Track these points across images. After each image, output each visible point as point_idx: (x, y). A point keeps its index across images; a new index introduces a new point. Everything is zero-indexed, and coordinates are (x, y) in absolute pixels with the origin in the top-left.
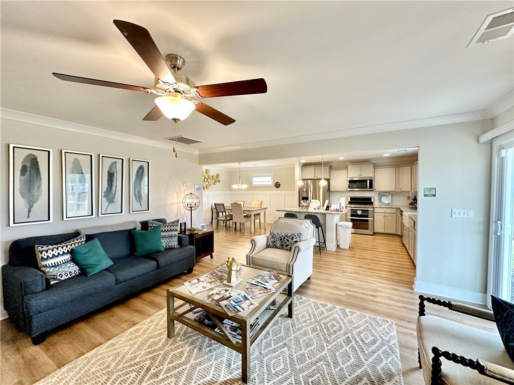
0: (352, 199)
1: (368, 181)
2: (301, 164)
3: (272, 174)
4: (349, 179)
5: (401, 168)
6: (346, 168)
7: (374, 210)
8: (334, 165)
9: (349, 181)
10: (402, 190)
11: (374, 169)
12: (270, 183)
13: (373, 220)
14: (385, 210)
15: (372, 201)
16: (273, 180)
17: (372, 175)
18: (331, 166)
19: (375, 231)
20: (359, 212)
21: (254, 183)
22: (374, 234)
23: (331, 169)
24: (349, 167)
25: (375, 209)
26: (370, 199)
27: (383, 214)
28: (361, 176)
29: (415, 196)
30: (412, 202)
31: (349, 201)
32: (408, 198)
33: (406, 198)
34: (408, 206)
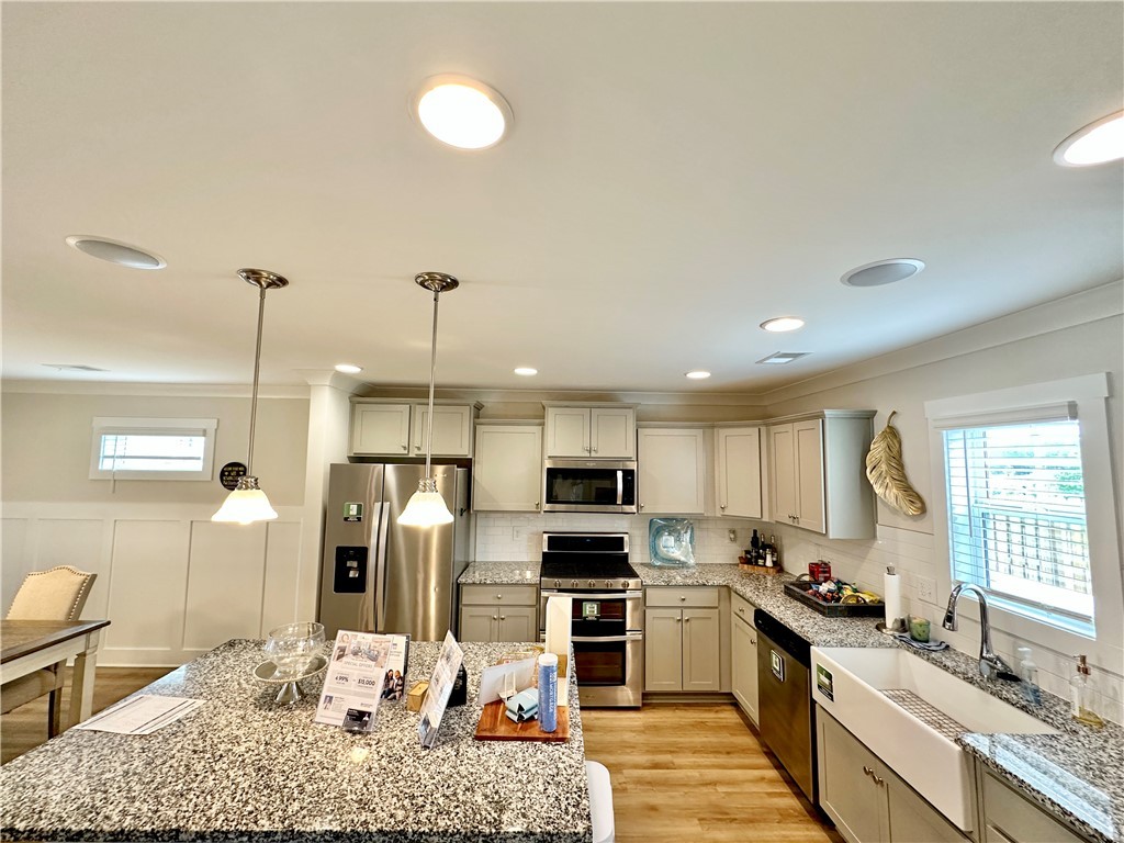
0: (554, 541)
1: (620, 475)
2: (351, 389)
3: (211, 424)
4: (548, 464)
5: (723, 432)
6: (539, 418)
7: (643, 598)
8: (490, 401)
9: (549, 471)
10: (727, 512)
11: (637, 427)
12: (197, 466)
13: (644, 639)
14: (682, 593)
15: (626, 551)
16: (213, 450)
17: (631, 453)
18: (478, 408)
19: (649, 688)
21: (106, 465)
22: (648, 700)
23: (477, 416)
24: (551, 413)
25: (650, 592)
26: (619, 542)
27: (677, 614)
28: (593, 454)
29: (755, 531)
30: (747, 552)
31: (546, 550)
32: (732, 536)
33: (727, 537)
34: (737, 565)
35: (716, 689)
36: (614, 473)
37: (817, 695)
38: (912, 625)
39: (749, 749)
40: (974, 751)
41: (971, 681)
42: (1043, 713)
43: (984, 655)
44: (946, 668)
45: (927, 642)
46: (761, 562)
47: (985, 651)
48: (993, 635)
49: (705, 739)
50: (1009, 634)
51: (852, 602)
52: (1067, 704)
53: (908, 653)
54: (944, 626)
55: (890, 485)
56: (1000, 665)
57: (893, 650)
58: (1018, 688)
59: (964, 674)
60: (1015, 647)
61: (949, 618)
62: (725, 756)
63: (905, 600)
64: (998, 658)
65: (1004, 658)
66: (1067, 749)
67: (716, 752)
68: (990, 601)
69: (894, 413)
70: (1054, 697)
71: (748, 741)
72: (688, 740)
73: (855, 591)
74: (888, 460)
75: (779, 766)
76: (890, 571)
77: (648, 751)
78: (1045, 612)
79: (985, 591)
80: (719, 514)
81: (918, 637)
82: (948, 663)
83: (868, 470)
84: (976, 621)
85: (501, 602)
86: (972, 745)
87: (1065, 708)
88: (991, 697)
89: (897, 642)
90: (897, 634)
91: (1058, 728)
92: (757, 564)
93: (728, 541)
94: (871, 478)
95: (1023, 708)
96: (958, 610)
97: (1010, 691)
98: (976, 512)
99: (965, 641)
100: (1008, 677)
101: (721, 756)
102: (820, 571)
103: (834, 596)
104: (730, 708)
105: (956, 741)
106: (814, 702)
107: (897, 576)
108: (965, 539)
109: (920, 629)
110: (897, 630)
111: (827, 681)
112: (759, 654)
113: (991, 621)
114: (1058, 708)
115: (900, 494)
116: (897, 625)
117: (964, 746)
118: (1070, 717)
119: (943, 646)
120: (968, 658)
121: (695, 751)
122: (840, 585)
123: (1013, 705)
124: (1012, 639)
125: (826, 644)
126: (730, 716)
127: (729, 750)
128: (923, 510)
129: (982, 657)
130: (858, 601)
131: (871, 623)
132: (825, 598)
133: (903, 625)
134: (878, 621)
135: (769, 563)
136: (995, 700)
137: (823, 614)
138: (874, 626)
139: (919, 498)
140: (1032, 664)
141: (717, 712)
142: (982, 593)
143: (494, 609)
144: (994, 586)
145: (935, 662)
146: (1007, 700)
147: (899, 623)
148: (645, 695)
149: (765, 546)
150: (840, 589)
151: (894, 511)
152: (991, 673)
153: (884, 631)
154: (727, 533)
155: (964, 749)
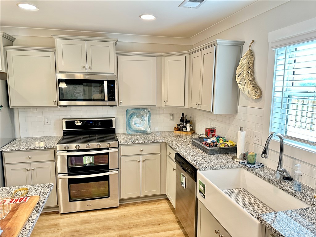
1: (106, 83)
6: (52, 47)
7: (120, 152)
10: (168, 104)
11: (117, 55)
13: (120, 174)
14: (141, 147)
15: (114, 127)
17: (112, 70)
19: (123, 197)
20: (88, 161)
22: (122, 203)
25: (123, 148)
26: (109, 123)
27: (138, 158)
28: (89, 71)
29: (183, 114)
30: (179, 125)
31: (65, 129)
32: (171, 117)
33: (169, 118)
34: (173, 131)
35: (158, 193)
36: (102, 82)
37: (199, 195)
38: (248, 156)
39: (170, 221)
40: (266, 224)
41: (271, 182)
42: (301, 196)
43: (279, 169)
44: (261, 177)
45: (254, 164)
46: (184, 129)
47: (279, 167)
48: (284, 158)
49: (149, 219)
50: (292, 158)
51: (222, 146)
52: (312, 190)
53: (244, 170)
54: (262, 156)
55: (247, 83)
56: (285, 173)
57: (238, 169)
58: (292, 184)
59: (268, 179)
60: (294, 164)
61: (265, 152)
62: (157, 226)
63: (247, 144)
64: (285, 171)
65: (288, 170)
66: (311, 216)
67: (153, 224)
68: (286, 141)
69: (253, 41)
70: (307, 187)
71: (171, 216)
72: (140, 220)
73: (225, 141)
74: (247, 69)
75: (182, 228)
76: (241, 130)
77: (117, 229)
78: (310, 146)
79: (284, 137)
80: (163, 105)
81: (250, 162)
82: (262, 174)
83: (237, 76)
84: (278, 152)
85: (31, 160)
86: (265, 220)
87: (311, 192)
88: (279, 189)
89: (240, 165)
90: (241, 161)
91: (307, 203)
92: (183, 131)
93: (169, 120)
94: (238, 80)
95: (293, 194)
96: (270, 147)
97: (288, 185)
98: (286, 95)
99: (271, 162)
100: (288, 179)
101: (155, 226)
102: (211, 132)
103: (215, 144)
104: (165, 201)
105: (258, 218)
106: (197, 199)
107: (244, 132)
108: (278, 110)
109: (252, 158)
110: (241, 159)
111: (202, 188)
112: (176, 175)
113: (285, 152)
114: (308, 193)
115: (251, 89)
116: (242, 157)
117: (261, 221)
118: (313, 197)
119: (262, 165)
120: (271, 170)
121: (143, 225)
122: (218, 138)
123: (288, 193)
124: (293, 160)
125: (205, 169)
126: (164, 205)
127: (159, 223)
128: (261, 96)
129: (278, 170)
130: (225, 146)
131: (230, 156)
132: (210, 146)
133: (244, 156)
134: (233, 155)
135: (188, 130)
136: (281, 191)
137: (207, 153)
138: (231, 157)
139: (259, 89)
140: (300, 172)
141: (158, 204)
142: (282, 137)
143: (27, 164)
144: (289, 134)
145: (256, 174)
146: (286, 191)
147: (243, 156)
148: (120, 201)
149: (187, 121)
150: (218, 140)
151: (247, 98)
152: (281, 177)
153: (235, 160)
154: (169, 115)
155: (261, 222)
